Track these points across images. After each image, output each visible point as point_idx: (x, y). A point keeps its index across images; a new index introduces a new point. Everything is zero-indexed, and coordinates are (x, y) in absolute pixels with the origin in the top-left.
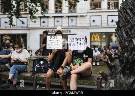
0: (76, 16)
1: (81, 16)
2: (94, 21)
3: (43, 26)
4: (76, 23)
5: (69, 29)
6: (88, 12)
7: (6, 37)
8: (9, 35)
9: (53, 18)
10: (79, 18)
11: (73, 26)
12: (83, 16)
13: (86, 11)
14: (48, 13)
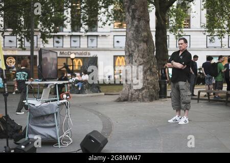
0: (97, 36)
1: (102, 36)
2: (118, 42)
3: (57, 47)
4: (97, 44)
5: (88, 52)
6: (111, 31)
7: (10, 58)
8: (15, 57)
9: (69, 37)
10: (101, 38)
11: (93, 47)
12: (105, 36)
13: (109, 30)
14: (63, 31)
